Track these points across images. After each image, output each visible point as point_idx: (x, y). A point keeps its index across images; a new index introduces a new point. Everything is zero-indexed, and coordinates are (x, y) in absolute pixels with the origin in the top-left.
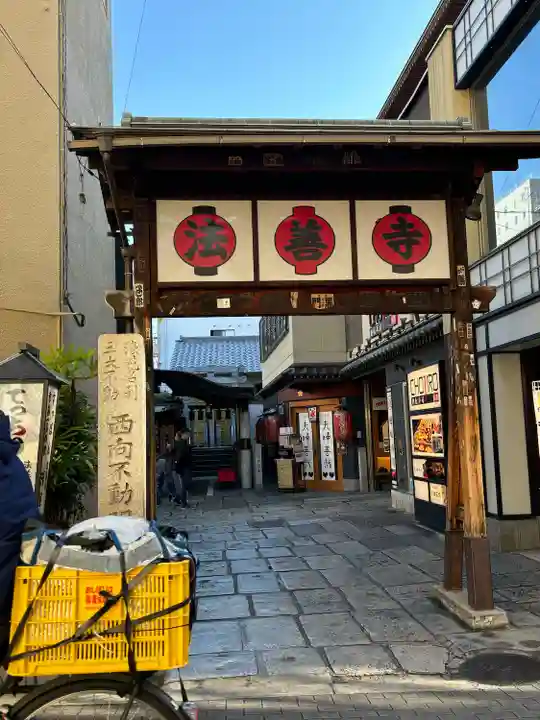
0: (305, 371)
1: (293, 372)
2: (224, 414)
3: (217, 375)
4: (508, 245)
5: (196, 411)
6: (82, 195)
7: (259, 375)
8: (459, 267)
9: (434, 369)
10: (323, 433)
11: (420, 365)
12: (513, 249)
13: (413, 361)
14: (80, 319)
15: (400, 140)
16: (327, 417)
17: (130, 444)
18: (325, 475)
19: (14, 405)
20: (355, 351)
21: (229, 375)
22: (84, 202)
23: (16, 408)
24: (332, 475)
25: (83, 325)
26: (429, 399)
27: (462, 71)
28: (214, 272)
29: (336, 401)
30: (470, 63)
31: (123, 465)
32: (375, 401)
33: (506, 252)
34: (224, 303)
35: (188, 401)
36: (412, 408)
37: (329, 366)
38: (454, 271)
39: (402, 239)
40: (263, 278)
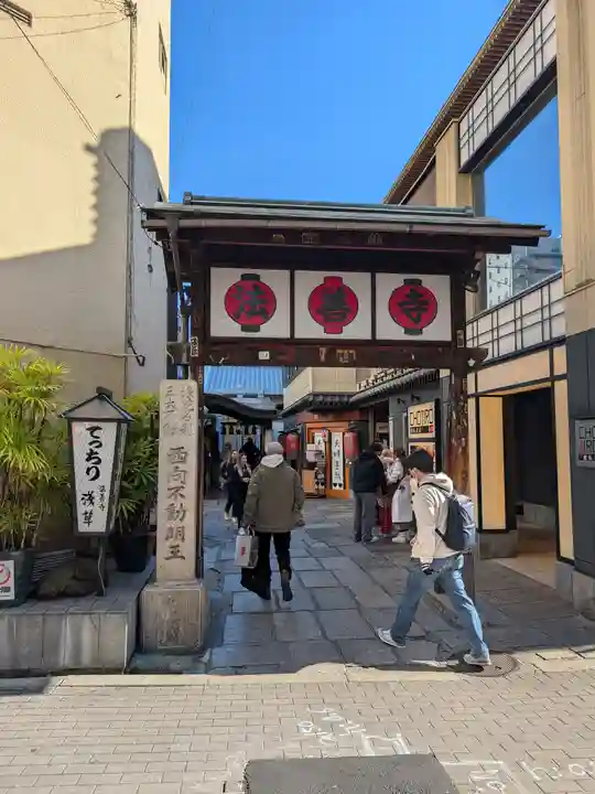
0: (321, 398)
1: (311, 399)
2: (250, 430)
3: (245, 396)
4: (497, 308)
5: (227, 427)
6: (150, 266)
7: (281, 397)
8: (459, 332)
9: (430, 405)
10: (334, 450)
11: (419, 401)
12: (501, 311)
13: (413, 397)
14: (141, 359)
15: (416, 228)
16: (337, 437)
17: (184, 471)
18: (335, 485)
19: (92, 439)
20: (364, 383)
21: (255, 396)
22: (151, 271)
23: (94, 442)
24: (340, 485)
25: (143, 364)
26: (425, 430)
27: (465, 159)
28: (258, 330)
29: (346, 424)
30: (472, 152)
31: (178, 489)
32: (378, 425)
33: (495, 314)
34: (264, 355)
35: (221, 418)
36: (412, 436)
37: (341, 395)
38: (454, 335)
39: (413, 306)
40: (297, 336)
